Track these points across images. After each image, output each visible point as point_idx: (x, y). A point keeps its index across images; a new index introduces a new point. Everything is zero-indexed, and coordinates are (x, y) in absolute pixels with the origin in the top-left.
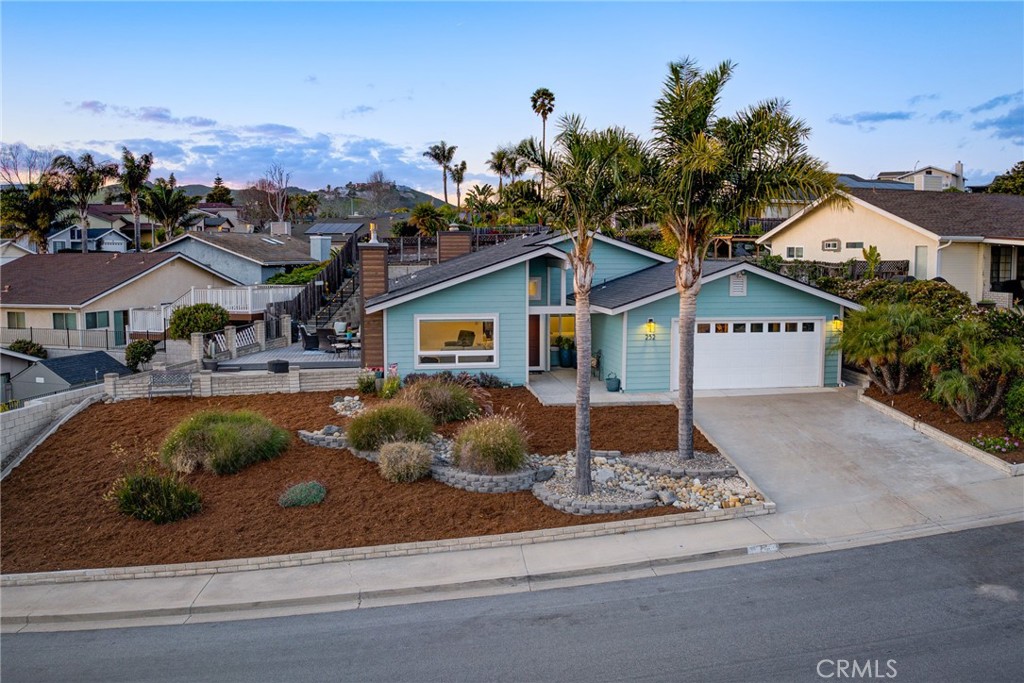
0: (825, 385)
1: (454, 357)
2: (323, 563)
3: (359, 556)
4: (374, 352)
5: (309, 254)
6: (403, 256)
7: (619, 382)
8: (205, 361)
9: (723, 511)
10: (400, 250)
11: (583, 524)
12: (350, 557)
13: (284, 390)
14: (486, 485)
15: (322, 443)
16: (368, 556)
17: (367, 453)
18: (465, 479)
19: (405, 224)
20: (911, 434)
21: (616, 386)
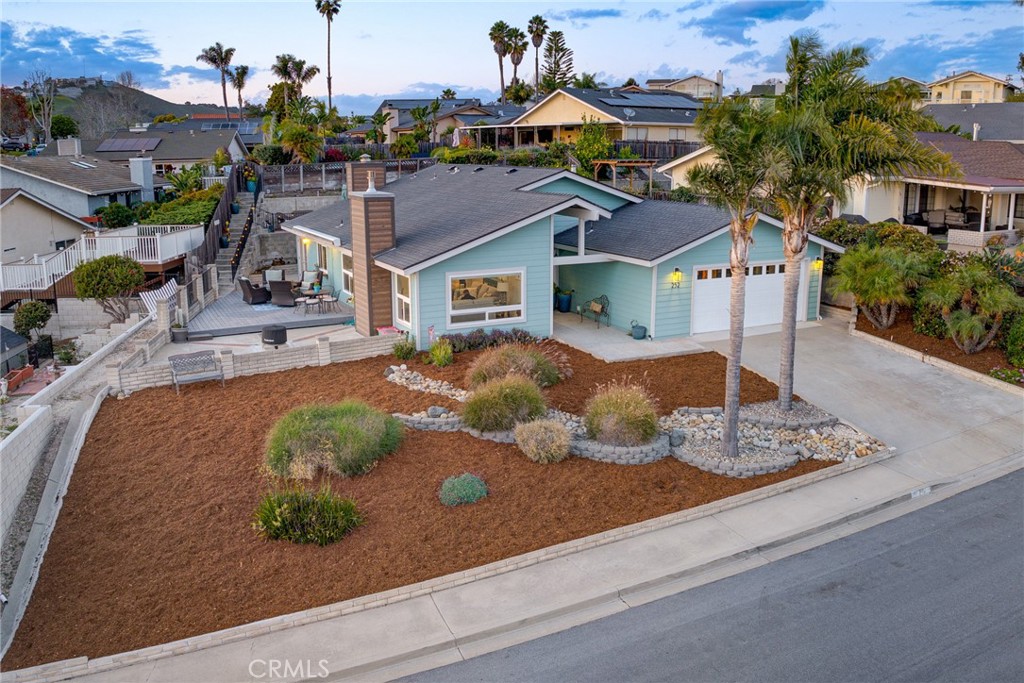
0: (808, 320)
1: (484, 314)
2: (538, 563)
3: (571, 550)
4: (382, 311)
5: (129, 178)
6: (284, 186)
7: (645, 330)
8: (175, 330)
9: (861, 460)
10: (280, 178)
11: (758, 487)
12: (563, 553)
13: (313, 363)
14: (637, 456)
15: (431, 427)
16: (580, 548)
17: (493, 434)
18: (614, 453)
19: (280, 149)
20: (924, 366)
21: (640, 333)
